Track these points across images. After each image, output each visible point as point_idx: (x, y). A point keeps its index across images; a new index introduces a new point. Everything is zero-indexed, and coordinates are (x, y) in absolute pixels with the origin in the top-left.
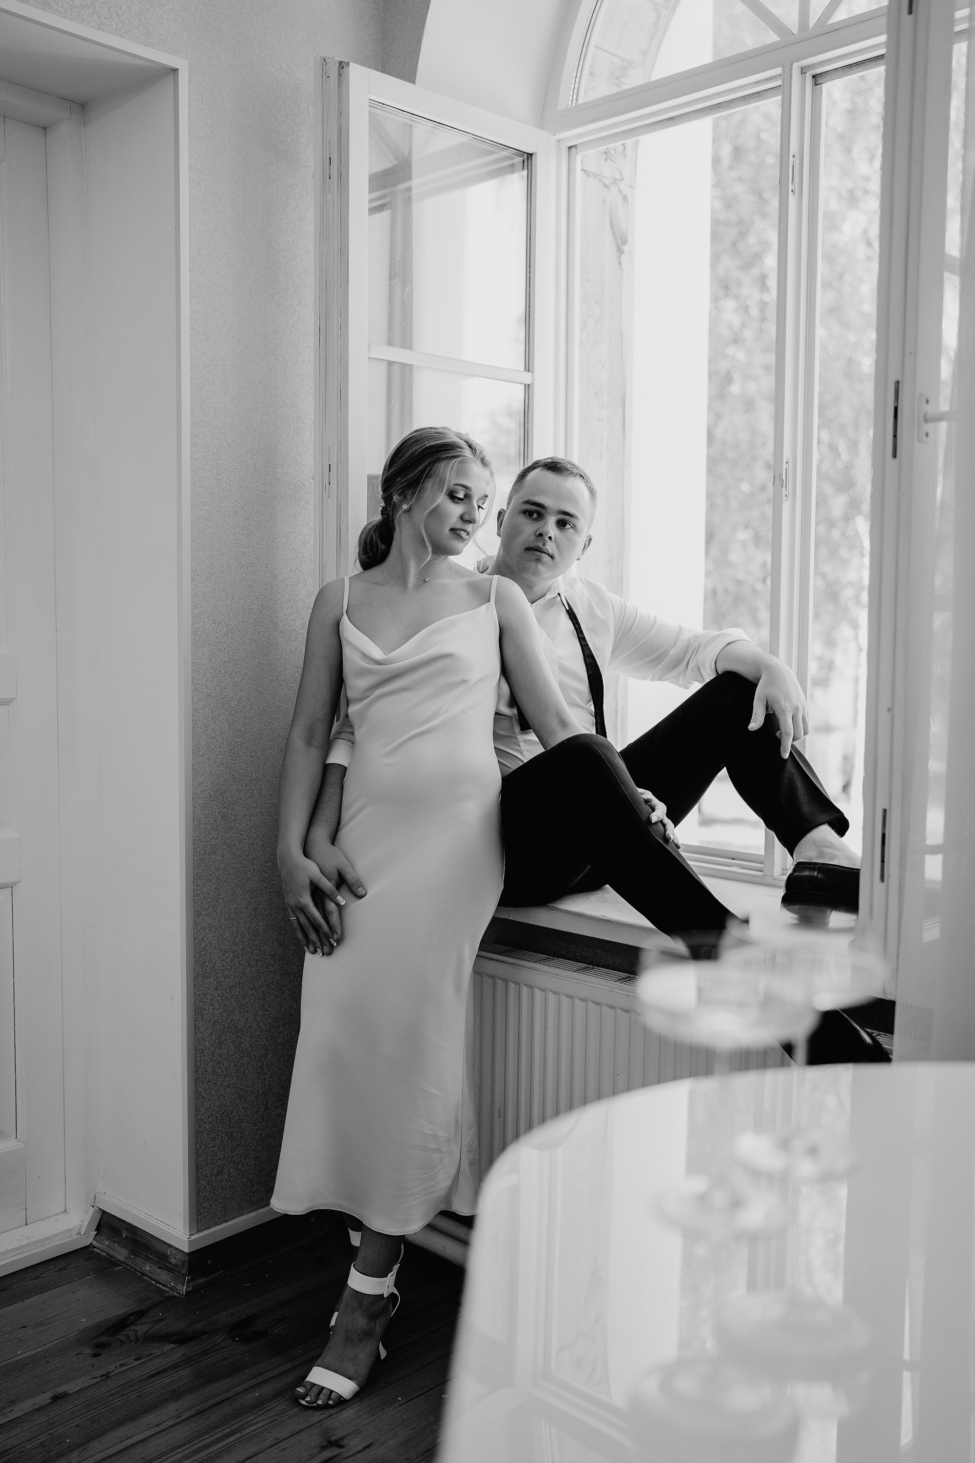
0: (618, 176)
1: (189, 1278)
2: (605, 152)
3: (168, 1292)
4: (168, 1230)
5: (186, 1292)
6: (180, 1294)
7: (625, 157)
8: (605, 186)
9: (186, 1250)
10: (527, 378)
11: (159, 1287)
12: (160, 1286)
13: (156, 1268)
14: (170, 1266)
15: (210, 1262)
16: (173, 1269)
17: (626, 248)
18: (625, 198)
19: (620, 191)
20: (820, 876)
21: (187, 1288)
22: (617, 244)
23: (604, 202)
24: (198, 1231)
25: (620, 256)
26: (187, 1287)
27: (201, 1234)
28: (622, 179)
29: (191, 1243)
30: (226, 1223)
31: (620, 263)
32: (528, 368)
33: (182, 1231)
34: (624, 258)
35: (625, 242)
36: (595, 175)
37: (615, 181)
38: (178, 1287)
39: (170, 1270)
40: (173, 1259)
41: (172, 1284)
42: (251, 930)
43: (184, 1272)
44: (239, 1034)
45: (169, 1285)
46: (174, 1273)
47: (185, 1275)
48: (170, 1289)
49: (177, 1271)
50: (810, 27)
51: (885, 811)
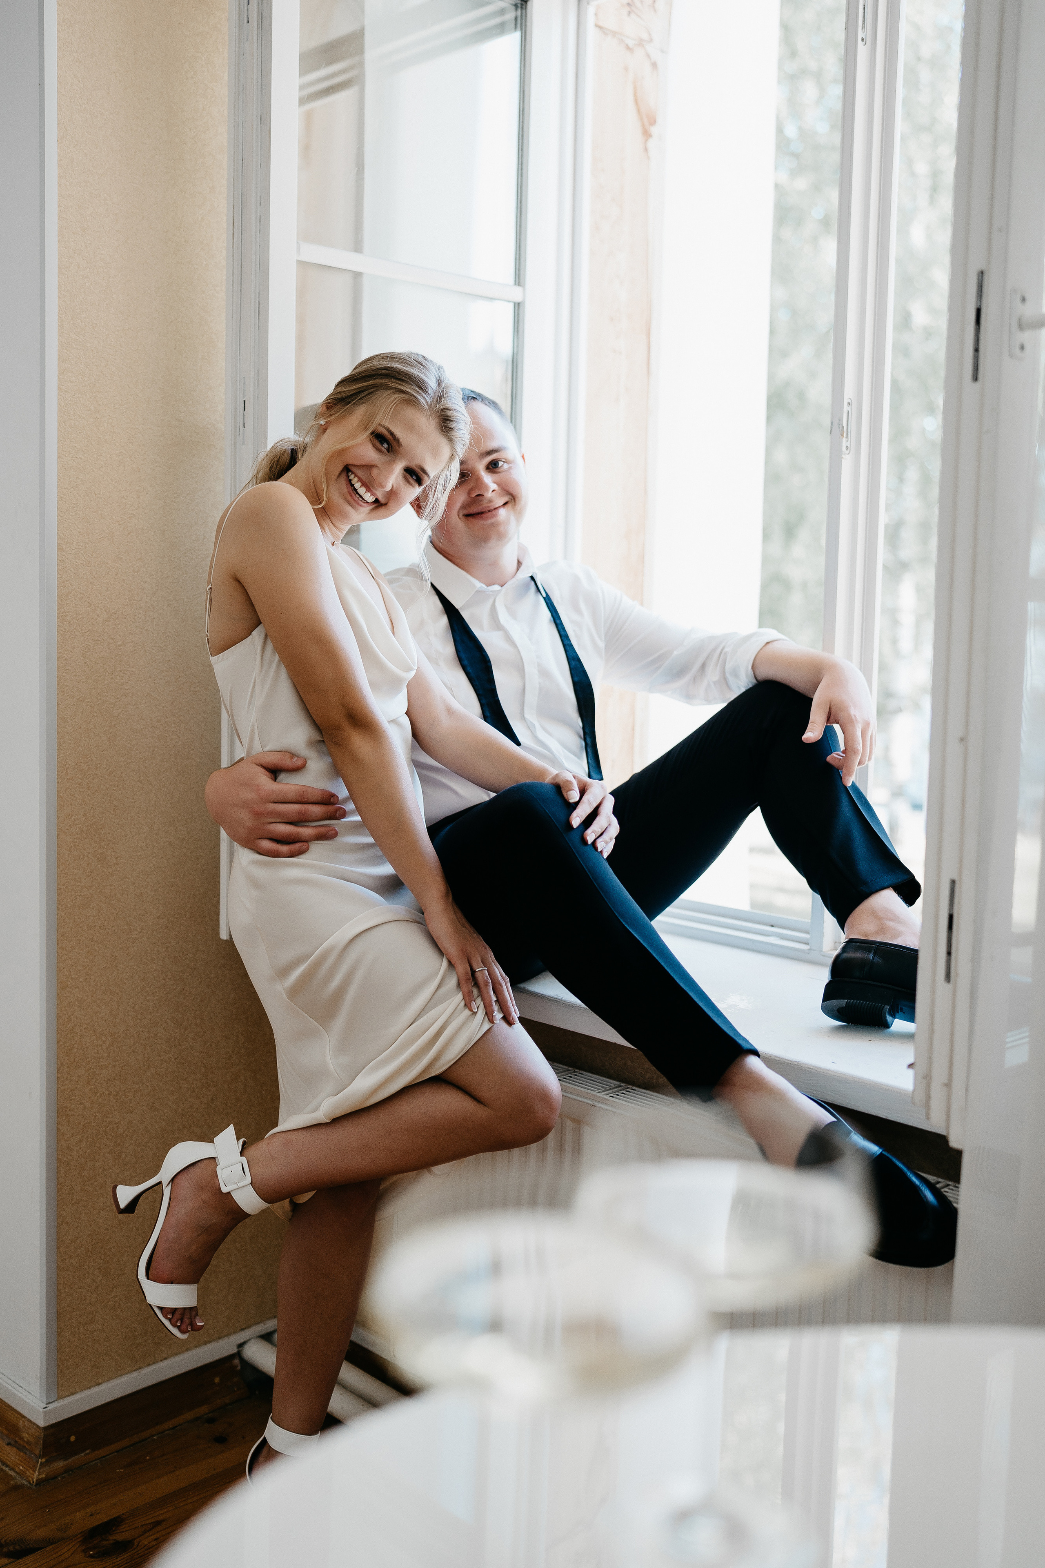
0: (645, 36)
1: (44, 1460)
2: (629, 4)
3: (16, 1479)
4: (20, 1395)
5: (37, 1481)
6: (29, 1483)
7: (655, 11)
8: (628, 48)
9: (42, 1423)
10: (517, 294)
11: (6, 1471)
12: (7, 1469)
13: (4, 1444)
14: (22, 1443)
15: (73, 1438)
16: (24, 1447)
17: (654, 130)
18: (654, 65)
19: (648, 56)
20: (877, 959)
21: (39, 1475)
22: (643, 125)
23: (626, 69)
24: (60, 1398)
25: (646, 140)
26: (40, 1473)
27: (61, 1403)
28: (651, 40)
29: (46, 1414)
30: (97, 1387)
31: (646, 150)
32: (519, 279)
33: (38, 1397)
34: (651, 143)
35: (653, 122)
36: (614, 34)
37: (641, 43)
38: (28, 1473)
39: (21, 1448)
40: (25, 1434)
41: (21, 1468)
42: (137, 1007)
43: (37, 1452)
44: (119, 1141)
45: (17, 1470)
46: (25, 1453)
47: (38, 1457)
48: (18, 1474)
49: (29, 1450)
51: (953, 882)
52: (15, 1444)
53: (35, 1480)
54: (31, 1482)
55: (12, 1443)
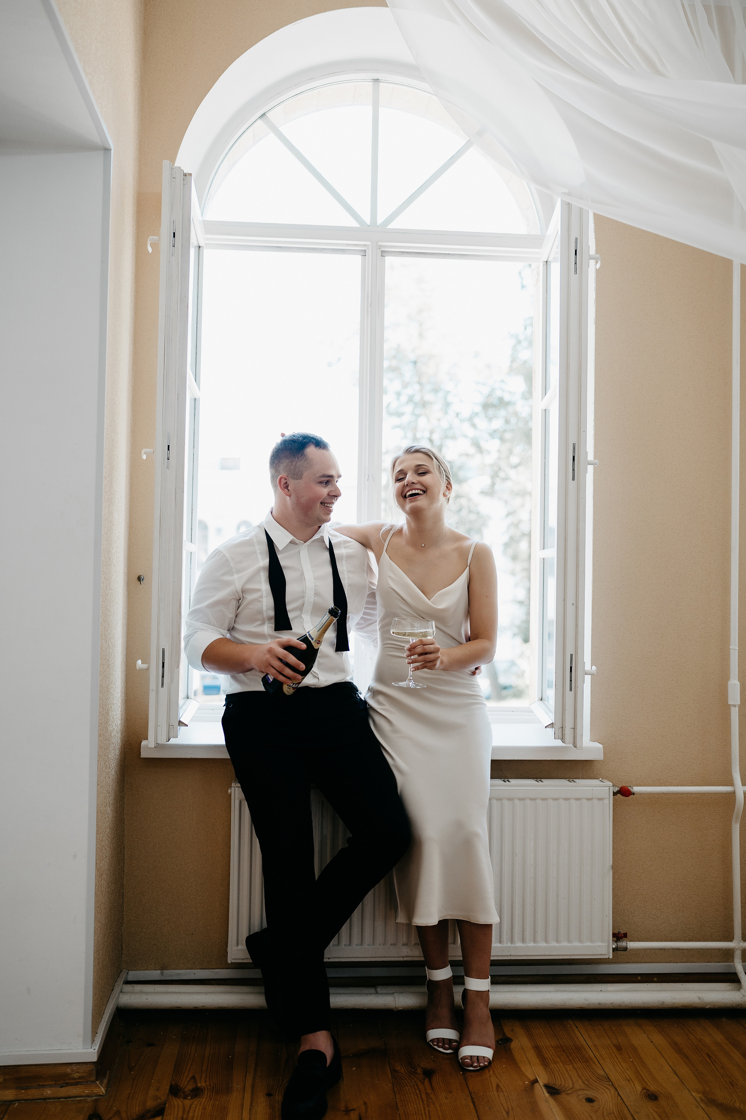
1: (99, 1081)
3: (85, 1099)
6: (101, 1095)
13: (58, 1088)
14: (74, 1080)
16: (78, 1082)
33: (81, 1047)
38: (95, 1091)
39: (76, 1084)
40: (76, 1074)
41: (85, 1092)
43: (93, 1078)
45: (83, 1094)
46: (81, 1085)
47: (94, 1081)
48: (89, 1096)
49: (84, 1082)
50: (378, 224)
51: (572, 655)
52: (67, 1084)
53: (104, 1092)
54: (102, 1094)
55: (64, 1085)
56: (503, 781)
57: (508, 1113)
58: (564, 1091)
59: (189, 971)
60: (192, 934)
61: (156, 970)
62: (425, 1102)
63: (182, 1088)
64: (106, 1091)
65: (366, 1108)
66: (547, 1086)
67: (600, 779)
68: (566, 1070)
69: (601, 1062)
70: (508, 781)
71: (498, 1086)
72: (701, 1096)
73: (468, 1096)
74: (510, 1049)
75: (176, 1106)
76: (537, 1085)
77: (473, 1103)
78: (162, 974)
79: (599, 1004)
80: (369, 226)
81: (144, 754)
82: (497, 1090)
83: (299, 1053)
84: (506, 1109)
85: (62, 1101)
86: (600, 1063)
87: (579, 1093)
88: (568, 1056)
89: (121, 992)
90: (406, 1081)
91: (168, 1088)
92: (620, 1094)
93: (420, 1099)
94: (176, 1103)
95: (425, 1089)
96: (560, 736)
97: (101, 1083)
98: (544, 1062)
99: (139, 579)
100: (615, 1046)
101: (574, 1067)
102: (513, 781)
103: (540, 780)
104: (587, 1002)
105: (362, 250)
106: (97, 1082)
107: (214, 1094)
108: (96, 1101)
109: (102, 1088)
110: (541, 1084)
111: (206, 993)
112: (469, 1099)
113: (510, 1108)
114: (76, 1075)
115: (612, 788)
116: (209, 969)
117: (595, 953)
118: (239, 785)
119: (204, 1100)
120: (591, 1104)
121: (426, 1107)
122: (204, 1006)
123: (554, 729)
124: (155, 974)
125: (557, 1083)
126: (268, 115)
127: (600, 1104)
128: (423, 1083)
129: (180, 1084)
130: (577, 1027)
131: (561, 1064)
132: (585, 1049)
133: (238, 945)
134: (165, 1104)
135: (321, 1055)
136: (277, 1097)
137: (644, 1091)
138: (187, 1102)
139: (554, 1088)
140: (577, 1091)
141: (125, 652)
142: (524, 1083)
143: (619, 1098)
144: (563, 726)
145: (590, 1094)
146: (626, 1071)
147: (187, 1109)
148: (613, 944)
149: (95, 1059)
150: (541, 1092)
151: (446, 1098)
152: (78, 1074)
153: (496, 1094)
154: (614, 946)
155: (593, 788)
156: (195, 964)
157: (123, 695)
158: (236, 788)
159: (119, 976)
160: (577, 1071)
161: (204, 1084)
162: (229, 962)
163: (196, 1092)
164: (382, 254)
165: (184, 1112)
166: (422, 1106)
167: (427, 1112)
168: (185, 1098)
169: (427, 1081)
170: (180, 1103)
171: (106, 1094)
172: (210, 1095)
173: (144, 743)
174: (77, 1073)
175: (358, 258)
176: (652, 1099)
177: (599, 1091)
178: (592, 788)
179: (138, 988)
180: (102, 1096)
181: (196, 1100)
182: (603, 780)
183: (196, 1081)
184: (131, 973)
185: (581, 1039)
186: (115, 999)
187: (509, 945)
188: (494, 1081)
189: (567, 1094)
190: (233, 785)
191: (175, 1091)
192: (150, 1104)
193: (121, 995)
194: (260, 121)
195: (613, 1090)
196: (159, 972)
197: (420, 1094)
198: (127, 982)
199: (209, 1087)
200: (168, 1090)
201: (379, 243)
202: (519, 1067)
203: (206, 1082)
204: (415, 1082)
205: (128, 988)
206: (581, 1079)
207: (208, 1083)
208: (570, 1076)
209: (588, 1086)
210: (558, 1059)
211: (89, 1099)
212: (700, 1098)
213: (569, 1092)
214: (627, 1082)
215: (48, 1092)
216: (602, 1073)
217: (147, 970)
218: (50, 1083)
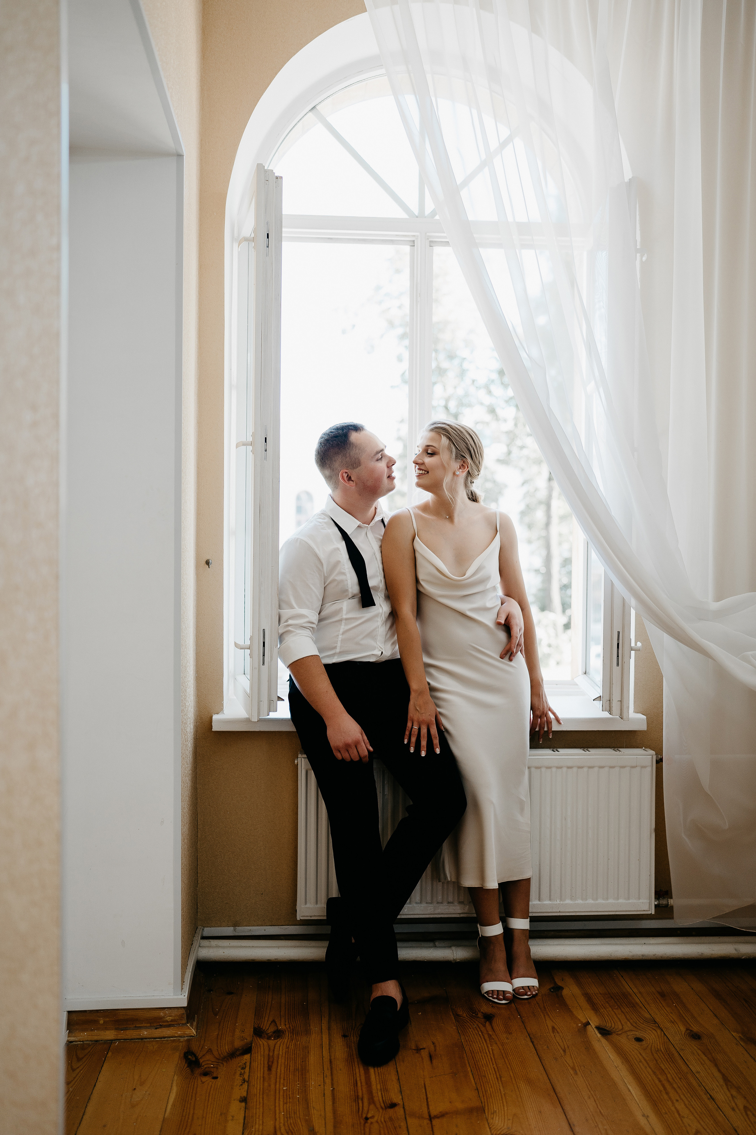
13: (152, 1030)
14: (167, 1022)
16: (171, 1024)
38: (186, 1033)
43: (184, 1022)
45: (176, 1035)
46: (174, 1026)
47: (185, 1024)
48: (181, 1037)
49: (176, 1024)
50: (426, 215)
51: (619, 632)
52: (161, 1026)
53: (195, 1033)
54: (193, 1035)
55: (158, 1027)
56: (553, 750)
57: (564, 1051)
58: (614, 1032)
59: (260, 927)
60: (262, 894)
61: (229, 927)
62: (488, 1042)
63: (264, 1030)
64: (196, 1032)
65: (435, 1047)
66: (598, 1028)
67: (644, 748)
68: (615, 1013)
69: (647, 1006)
70: (556, 750)
71: (553, 1028)
72: (741, 1035)
73: (527, 1037)
74: (562, 996)
75: (262, 1046)
76: (589, 1027)
77: (532, 1042)
78: (235, 930)
79: (643, 956)
80: (417, 217)
81: (215, 729)
82: (553, 1032)
83: (372, 999)
84: (563, 1047)
85: (158, 1040)
86: (646, 1008)
87: (629, 1033)
88: (616, 1002)
89: (199, 946)
90: (468, 1024)
91: (252, 1030)
92: (666, 1034)
93: (483, 1039)
94: (261, 1042)
95: (487, 1031)
96: (608, 708)
97: (192, 1025)
98: (594, 1007)
99: (208, 563)
100: (659, 993)
101: (622, 1012)
102: (562, 751)
103: (587, 750)
104: (631, 954)
105: (410, 241)
106: (188, 1024)
107: (294, 1035)
108: (188, 1041)
109: (193, 1030)
110: (593, 1026)
111: (279, 947)
112: (528, 1039)
113: (566, 1047)
114: (169, 1019)
115: (655, 757)
116: (278, 926)
117: (638, 910)
118: (305, 756)
119: (286, 1040)
120: (640, 1043)
121: (489, 1046)
122: (277, 959)
123: (602, 701)
124: (229, 931)
125: (607, 1025)
126: (318, 107)
127: (649, 1043)
128: (485, 1026)
129: (263, 1027)
130: (622, 977)
131: (610, 1009)
132: (631, 996)
133: (306, 903)
134: (252, 1043)
135: (391, 1000)
136: (352, 1038)
137: (688, 1031)
138: (272, 1042)
139: (605, 1030)
140: (626, 1032)
141: (195, 632)
142: (577, 1025)
143: (665, 1037)
144: (610, 698)
145: (639, 1034)
146: (671, 1015)
147: (272, 1048)
148: (655, 901)
149: (185, 1004)
150: (593, 1033)
151: (507, 1039)
152: (171, 1018)
153: (552, 1034)
154: (656, 903)
155: (638, 757)
156: (265, 921)
157: (194, 673)
158: (302, 759)
159: (196, 932)
160: (625, 1014)
161: (284, 1027)
162: (298, 919)
163: (278, 1034)
164: (430, 244)
165: (269, 1051)
166: (485, 1045)
167: (491, 1050)
168: (269, 1038)
169: (487, 1024)
170: (265, 1043)
171: (197, 1035)
172: (291, 1036)
173: (215, 717)
174: (169, 1016)
175: (407, 248)
176: (696, 1039)
177: (647, 1032)
178: (636, 757)
179: (214, 942)
180: (194, 1036)
181: (279, 1040)
182: (646, 749)
183: (276, 1024)
184: (205, 929)
185: (627, 987)
186: (195, 953)
187: (558, 902)
188: (550, 1024)
189: (617, 1034)
190: (300, 756)
191: (258, 1032)
192: (238, 1044)
193: (200, 949)
194: (310, 114)
195: (659, 1031)
196: (233, 928)
197: (483, 1035)
198: (203, 938)
199: (289, 1030)
200: (252, 1032)
201: (428, 234)
202: (571, 1012)
203: (285, 1025)
204: (477, 1024)
205: (205, 942)
206: (629, 1021)
207: (287, 1026)
208: (619, 1019)
209: (636, 1027)
210: (607, 1005)
211: (182, 1039)
212: (740, 1037)
213: (620, 1033)
214: (672, 1024)
215: (145, 1033)
216: (647, 1015)
217: (221, 926)
218: (145, 1025)
